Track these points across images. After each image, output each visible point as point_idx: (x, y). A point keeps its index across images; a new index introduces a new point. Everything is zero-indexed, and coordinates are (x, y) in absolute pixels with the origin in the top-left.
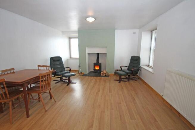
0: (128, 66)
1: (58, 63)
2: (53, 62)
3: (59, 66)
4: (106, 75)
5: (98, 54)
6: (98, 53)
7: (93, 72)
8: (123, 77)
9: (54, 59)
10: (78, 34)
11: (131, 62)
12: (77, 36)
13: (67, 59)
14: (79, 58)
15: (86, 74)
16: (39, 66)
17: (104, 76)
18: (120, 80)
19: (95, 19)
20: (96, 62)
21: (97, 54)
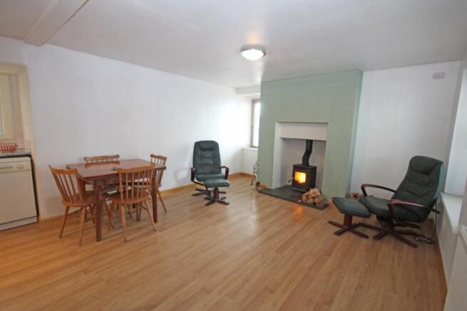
0: (395, 189)
1: (209, 154)
2: (199, 152)
3: (211, 162)
4: (315, 204)
5: (310, 143)
6: (311, 139)
7: (289, 186)
8: (355, 220)
9: (203, 146)
10: (261, 92)
11: (408, 178)
12: (259, 97)
13: (243, 149)
14: (259, 148)
15: (270, 190)
16: (152, 156)
17: (309, 205)
18: (346, 227)
19: (265, 54)
20: (300, 162)
21: (307, 141)
